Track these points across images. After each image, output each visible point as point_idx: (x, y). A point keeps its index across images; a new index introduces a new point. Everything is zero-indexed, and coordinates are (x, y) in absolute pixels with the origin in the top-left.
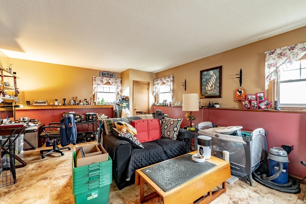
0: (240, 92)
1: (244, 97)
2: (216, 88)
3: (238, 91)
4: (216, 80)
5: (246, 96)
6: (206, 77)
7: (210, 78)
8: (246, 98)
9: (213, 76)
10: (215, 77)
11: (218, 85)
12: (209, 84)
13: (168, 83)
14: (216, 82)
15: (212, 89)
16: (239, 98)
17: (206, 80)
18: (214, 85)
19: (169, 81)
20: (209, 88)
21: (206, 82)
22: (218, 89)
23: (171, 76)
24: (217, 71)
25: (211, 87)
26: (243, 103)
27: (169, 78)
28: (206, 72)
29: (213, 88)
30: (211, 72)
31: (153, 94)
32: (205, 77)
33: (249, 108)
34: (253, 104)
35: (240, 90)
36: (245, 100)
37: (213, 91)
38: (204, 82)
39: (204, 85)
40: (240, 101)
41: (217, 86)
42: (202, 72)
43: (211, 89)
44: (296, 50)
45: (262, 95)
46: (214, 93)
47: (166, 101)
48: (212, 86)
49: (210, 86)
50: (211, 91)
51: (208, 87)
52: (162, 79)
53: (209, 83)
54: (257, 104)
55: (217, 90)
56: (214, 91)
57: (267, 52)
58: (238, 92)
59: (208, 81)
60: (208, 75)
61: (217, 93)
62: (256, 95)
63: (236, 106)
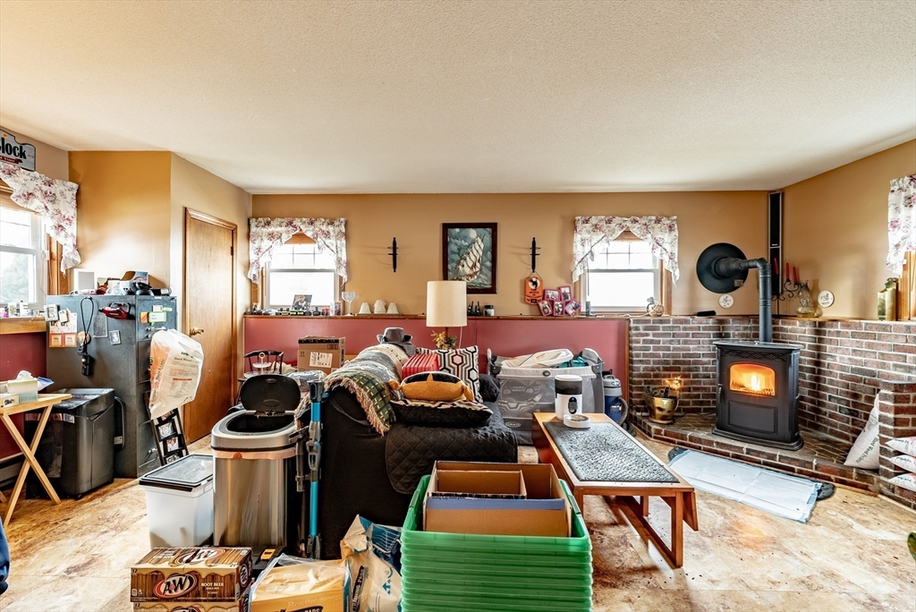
0: (535, 283)
1: (541, 294)
2: (483, 270)
3: (532, 281)
4: (484, 252)
5: (544, 291)
6: (459, 242)
7: (468, 247)
8: (544, 296)
9: (477, 242)
10: (482, 246)
11: (489, 264)
12: (465, 259)
13: (327, 242)
14: (485, 259)
15: (475, 273)
16: (531, 295)
17: (459, 250)
18: (478, 264)
19: (332, 233)
20: (468, 271)
21: (459, 254)
22: (490, 274)
23: (342, 219)
24: (487, 232)
25: (471, 269)
26: (541, 305)
27: (332, 223)
28: (457, 230)
29: (478, 270)
30: (473, 233)
31: (246, 274)
32: (456, 241)
33: (552, 315)
34: (556, 308)
35: (534, 280)
36: (543, 299)
37: (476, 277)
38: (453, 253)
39: (453, 261)
40: (534, 302)
41: (486, 267)
42: (446, 227)
43: (471, 272)
44: (613, 225)
45: (567, 290)
46: (480, 281)
47: (308, 298)
48: (474, 265)
49: (470, 264)
50: (471, 276)
51: (463, 266)
52: (297, 222)
53: (468, 258)
54: (563, 307)
55: (486, 275)
56: (478, 277)
57: (579, 217)
58: (530, 284)
59: (463, 253)
60: (465, 238)
61: (485, 282)
62: (559, 289)
63: (524, 310)
